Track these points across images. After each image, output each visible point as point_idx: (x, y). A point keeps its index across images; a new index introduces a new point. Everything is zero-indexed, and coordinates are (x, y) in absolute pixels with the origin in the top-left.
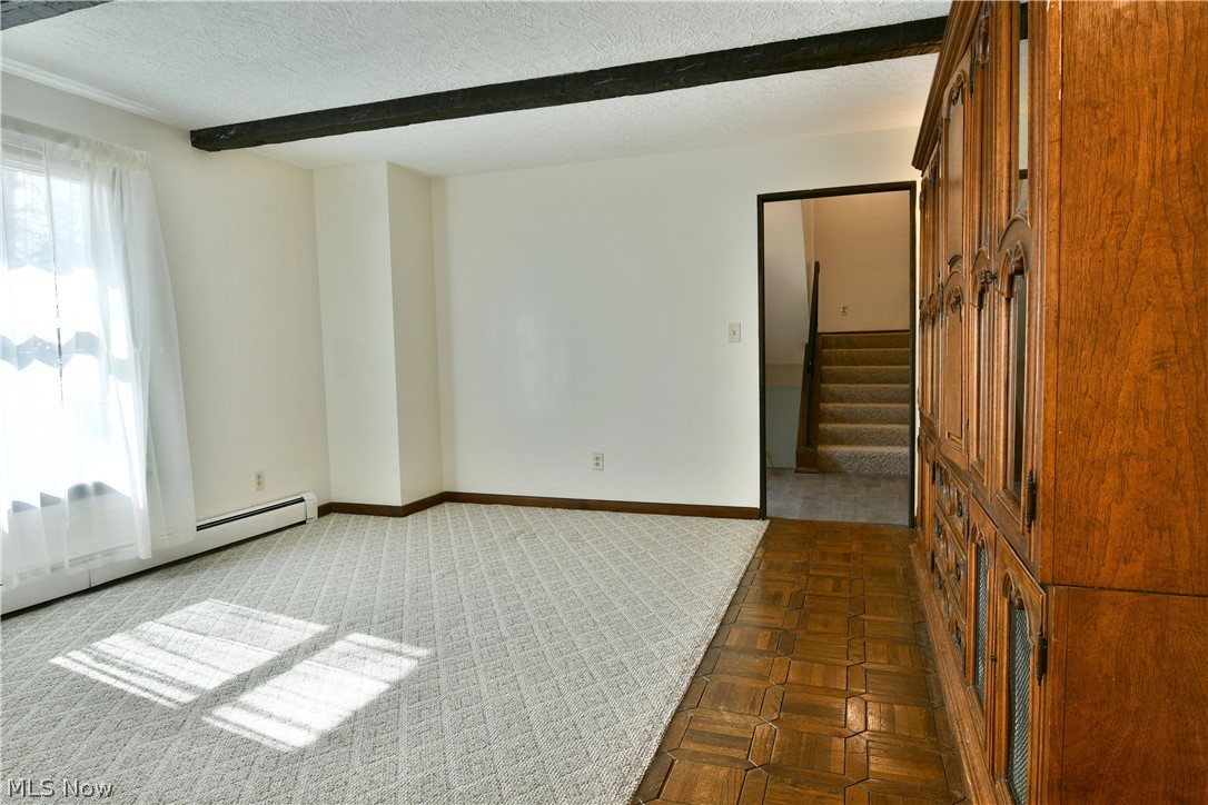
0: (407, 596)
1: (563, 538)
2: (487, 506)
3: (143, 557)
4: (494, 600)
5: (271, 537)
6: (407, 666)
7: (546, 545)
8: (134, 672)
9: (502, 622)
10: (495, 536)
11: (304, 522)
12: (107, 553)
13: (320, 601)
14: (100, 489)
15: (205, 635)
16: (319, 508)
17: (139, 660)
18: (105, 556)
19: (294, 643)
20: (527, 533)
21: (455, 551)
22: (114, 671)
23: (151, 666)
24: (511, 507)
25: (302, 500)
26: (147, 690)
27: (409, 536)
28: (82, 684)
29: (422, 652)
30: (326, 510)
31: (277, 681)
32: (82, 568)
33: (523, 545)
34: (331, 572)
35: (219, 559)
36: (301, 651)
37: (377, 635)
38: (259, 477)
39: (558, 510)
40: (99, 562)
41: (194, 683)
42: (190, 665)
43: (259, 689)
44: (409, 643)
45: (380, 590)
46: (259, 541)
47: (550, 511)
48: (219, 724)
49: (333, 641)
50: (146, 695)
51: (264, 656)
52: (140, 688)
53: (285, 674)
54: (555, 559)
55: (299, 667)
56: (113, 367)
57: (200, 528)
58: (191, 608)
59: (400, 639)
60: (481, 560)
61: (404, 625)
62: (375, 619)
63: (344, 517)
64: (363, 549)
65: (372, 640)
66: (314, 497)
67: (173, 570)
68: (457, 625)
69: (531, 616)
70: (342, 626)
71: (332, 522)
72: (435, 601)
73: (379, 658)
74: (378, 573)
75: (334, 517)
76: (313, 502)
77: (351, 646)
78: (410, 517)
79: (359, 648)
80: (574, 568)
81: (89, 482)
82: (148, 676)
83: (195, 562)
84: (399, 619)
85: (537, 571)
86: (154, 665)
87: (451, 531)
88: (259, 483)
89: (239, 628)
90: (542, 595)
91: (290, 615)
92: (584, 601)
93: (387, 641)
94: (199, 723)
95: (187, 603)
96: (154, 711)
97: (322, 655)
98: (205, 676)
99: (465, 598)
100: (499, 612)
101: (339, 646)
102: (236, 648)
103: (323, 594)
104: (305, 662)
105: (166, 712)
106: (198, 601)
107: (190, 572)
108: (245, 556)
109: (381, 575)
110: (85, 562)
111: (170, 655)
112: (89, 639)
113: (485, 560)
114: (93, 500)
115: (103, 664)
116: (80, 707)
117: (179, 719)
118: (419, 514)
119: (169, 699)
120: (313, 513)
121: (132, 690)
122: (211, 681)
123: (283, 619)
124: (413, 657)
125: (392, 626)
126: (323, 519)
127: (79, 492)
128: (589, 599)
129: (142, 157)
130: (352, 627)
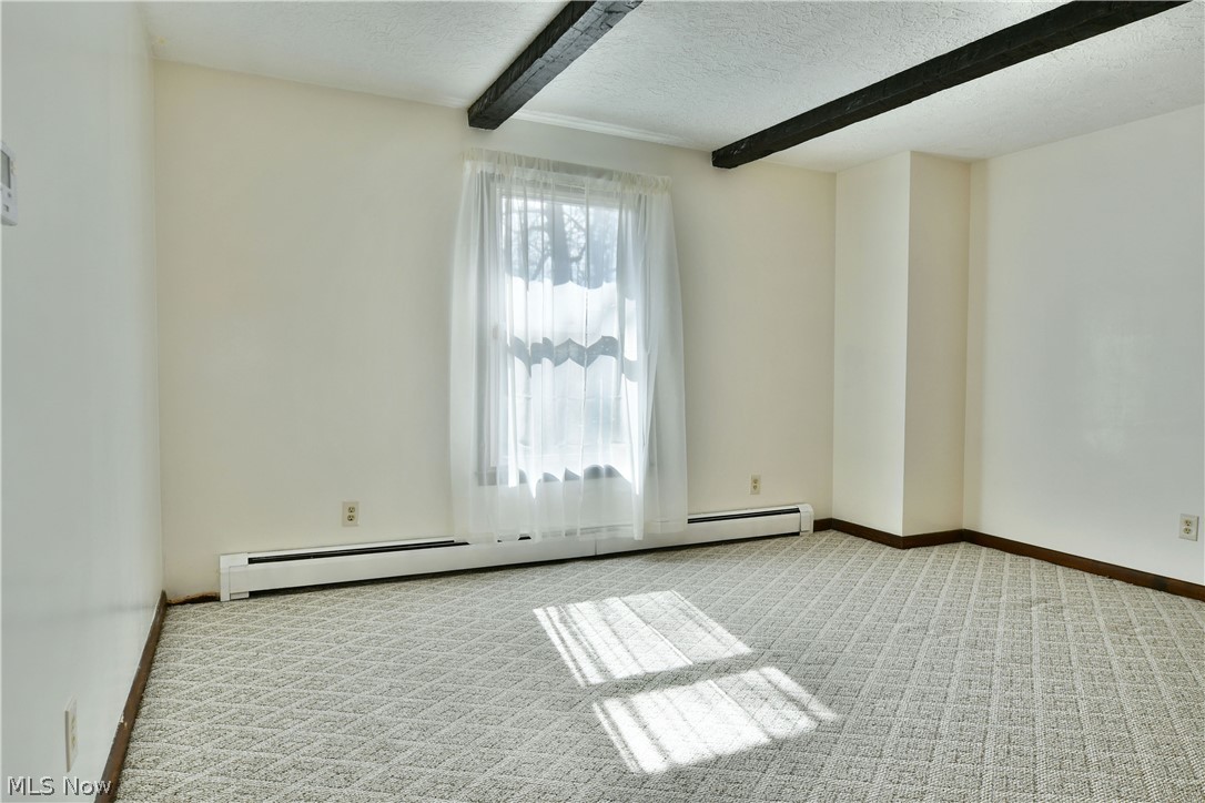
0: (853, 642)
1: (1102, 624)
2: (1015, 556)
3: (636, 539)
4: (955, 681)
5: (759, 543)
6: (804, 724)
7: (1069, 627)
8: (577, 640)
9: (948, 713)
10: (1004, 598)
11: (797, 534)
12: (611, 528)
13: (763, 621)
14: (611, 472)
15: (647, 623)
16: (816, 522)
17: (588, 631)
18: (609, 530)
19: (712, 657)
20: (1052, 604)
21: (940, 603)
22: (566, 635)
23: (591, 639)
24: (1047, 565)
25: (797, 511)
26: (574, 660)
27: (896, 572)
28: (540, 637)
29: (828, 715)
30: (823, 525)
31: (673, 692)
32: (590, 538)
33: (1035, 618)
34: (792, 593)
35: (704, 553)
36: (714, 668)
37: (794, 678)
38: (755, 481)
39: (1116, 582)
40: (604, 535)
41: (610, 667)
42: (619, 649)
43: (654, 694)
44: (822, 700)
45: (828, 626)
46: (747, 544)
47: (1104, 582)
48: (601, 717)
49: (749, 667)
50: (571, 665)
51: (679, 661)
52: (572, 656)
53: (684, 688)
54: (1074, 650)
55: (700, 685)
56: (625, 368)
57: (691, 521)
58: (653, 594)
59: (814, 690)
60: (967, 623)
61: (829, 676)
62: (804, 658)
63: (840, 535)
64: (838, 575)
65: (786, 683)
66: (811, 510)
67: (665, 555)
68: (890, 696)
69: (993, 718)
70: (769, 653)
71: (824, 539)
72: (881, 658)
73: (779, 704)
74: (838, 607)
75: (831, 534)
76: (808, 514)
77: (761, 680)
78: (911, 551)
79: (769, 685)
80: (1096, 671)
81: (602, 464)
82: (585, 649)
83: (684, 552)
84: (828, 667)
85: (1037, 659)
86: (595, 639)
87: (950, 577)
88: (755, 487)
89: (678, 625)
90: (1026, 693)
91: (726, 627)
92: (1087, 724)
93: (800, 689)
94: (589, 709)
95: (654, 589)
96: (568, 681)
97: (727, 680)
98: (622, 664)
99: (919, 665)
100: (952, 697)
101: (751, 676)
102: (663, 645)
103: (770, 615)
104: (710, 681)
105: (574, 687)
106: (663, 588)
107: (674, 560)
108: (726, 556)
109: (840, 610)
110: (593, 532)
111: (611, 634)
112: (569, 600)
113: (972, 624)
114: (604, 480)
115: (562, 625)
116: (524, 658)
117: (578, 697)
118: (923, 549)
119: (583, 676)
120: (808, 526)
121: (566, 657)
122: (622, 670)
123: (719, 629)
124: (814, 717)
125: (814, 673)
126: (818, 535)
127: (594, 473)
128: (1098, 722)
129: (664, 182)
130: (776, 660)
